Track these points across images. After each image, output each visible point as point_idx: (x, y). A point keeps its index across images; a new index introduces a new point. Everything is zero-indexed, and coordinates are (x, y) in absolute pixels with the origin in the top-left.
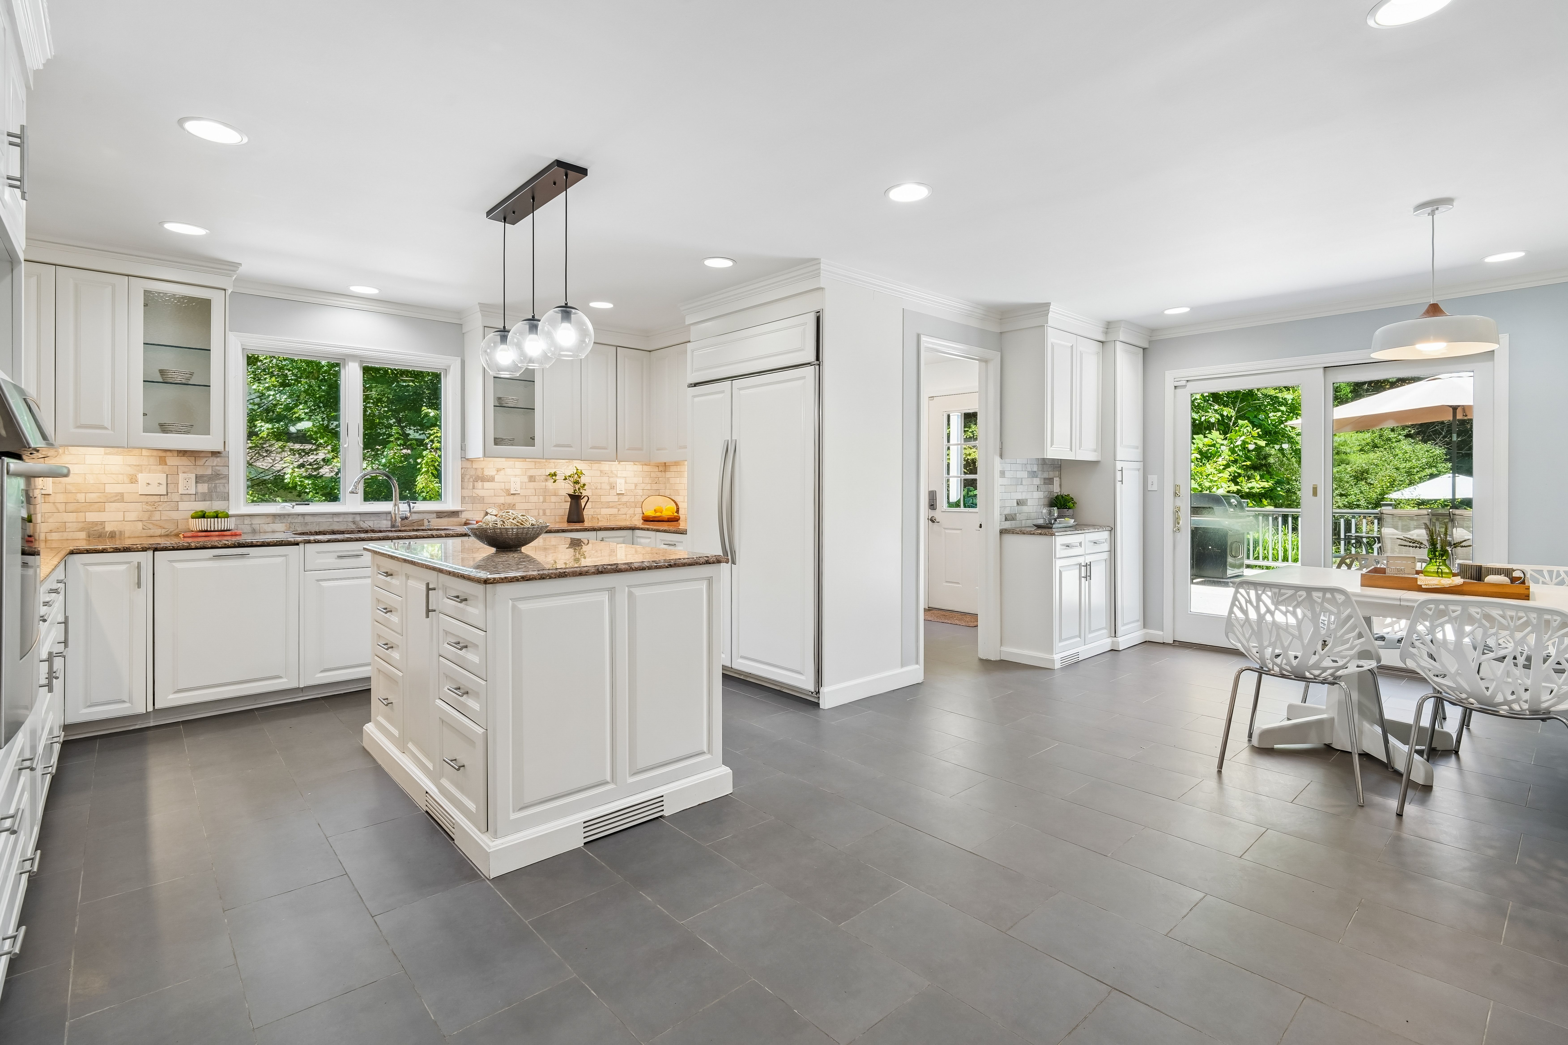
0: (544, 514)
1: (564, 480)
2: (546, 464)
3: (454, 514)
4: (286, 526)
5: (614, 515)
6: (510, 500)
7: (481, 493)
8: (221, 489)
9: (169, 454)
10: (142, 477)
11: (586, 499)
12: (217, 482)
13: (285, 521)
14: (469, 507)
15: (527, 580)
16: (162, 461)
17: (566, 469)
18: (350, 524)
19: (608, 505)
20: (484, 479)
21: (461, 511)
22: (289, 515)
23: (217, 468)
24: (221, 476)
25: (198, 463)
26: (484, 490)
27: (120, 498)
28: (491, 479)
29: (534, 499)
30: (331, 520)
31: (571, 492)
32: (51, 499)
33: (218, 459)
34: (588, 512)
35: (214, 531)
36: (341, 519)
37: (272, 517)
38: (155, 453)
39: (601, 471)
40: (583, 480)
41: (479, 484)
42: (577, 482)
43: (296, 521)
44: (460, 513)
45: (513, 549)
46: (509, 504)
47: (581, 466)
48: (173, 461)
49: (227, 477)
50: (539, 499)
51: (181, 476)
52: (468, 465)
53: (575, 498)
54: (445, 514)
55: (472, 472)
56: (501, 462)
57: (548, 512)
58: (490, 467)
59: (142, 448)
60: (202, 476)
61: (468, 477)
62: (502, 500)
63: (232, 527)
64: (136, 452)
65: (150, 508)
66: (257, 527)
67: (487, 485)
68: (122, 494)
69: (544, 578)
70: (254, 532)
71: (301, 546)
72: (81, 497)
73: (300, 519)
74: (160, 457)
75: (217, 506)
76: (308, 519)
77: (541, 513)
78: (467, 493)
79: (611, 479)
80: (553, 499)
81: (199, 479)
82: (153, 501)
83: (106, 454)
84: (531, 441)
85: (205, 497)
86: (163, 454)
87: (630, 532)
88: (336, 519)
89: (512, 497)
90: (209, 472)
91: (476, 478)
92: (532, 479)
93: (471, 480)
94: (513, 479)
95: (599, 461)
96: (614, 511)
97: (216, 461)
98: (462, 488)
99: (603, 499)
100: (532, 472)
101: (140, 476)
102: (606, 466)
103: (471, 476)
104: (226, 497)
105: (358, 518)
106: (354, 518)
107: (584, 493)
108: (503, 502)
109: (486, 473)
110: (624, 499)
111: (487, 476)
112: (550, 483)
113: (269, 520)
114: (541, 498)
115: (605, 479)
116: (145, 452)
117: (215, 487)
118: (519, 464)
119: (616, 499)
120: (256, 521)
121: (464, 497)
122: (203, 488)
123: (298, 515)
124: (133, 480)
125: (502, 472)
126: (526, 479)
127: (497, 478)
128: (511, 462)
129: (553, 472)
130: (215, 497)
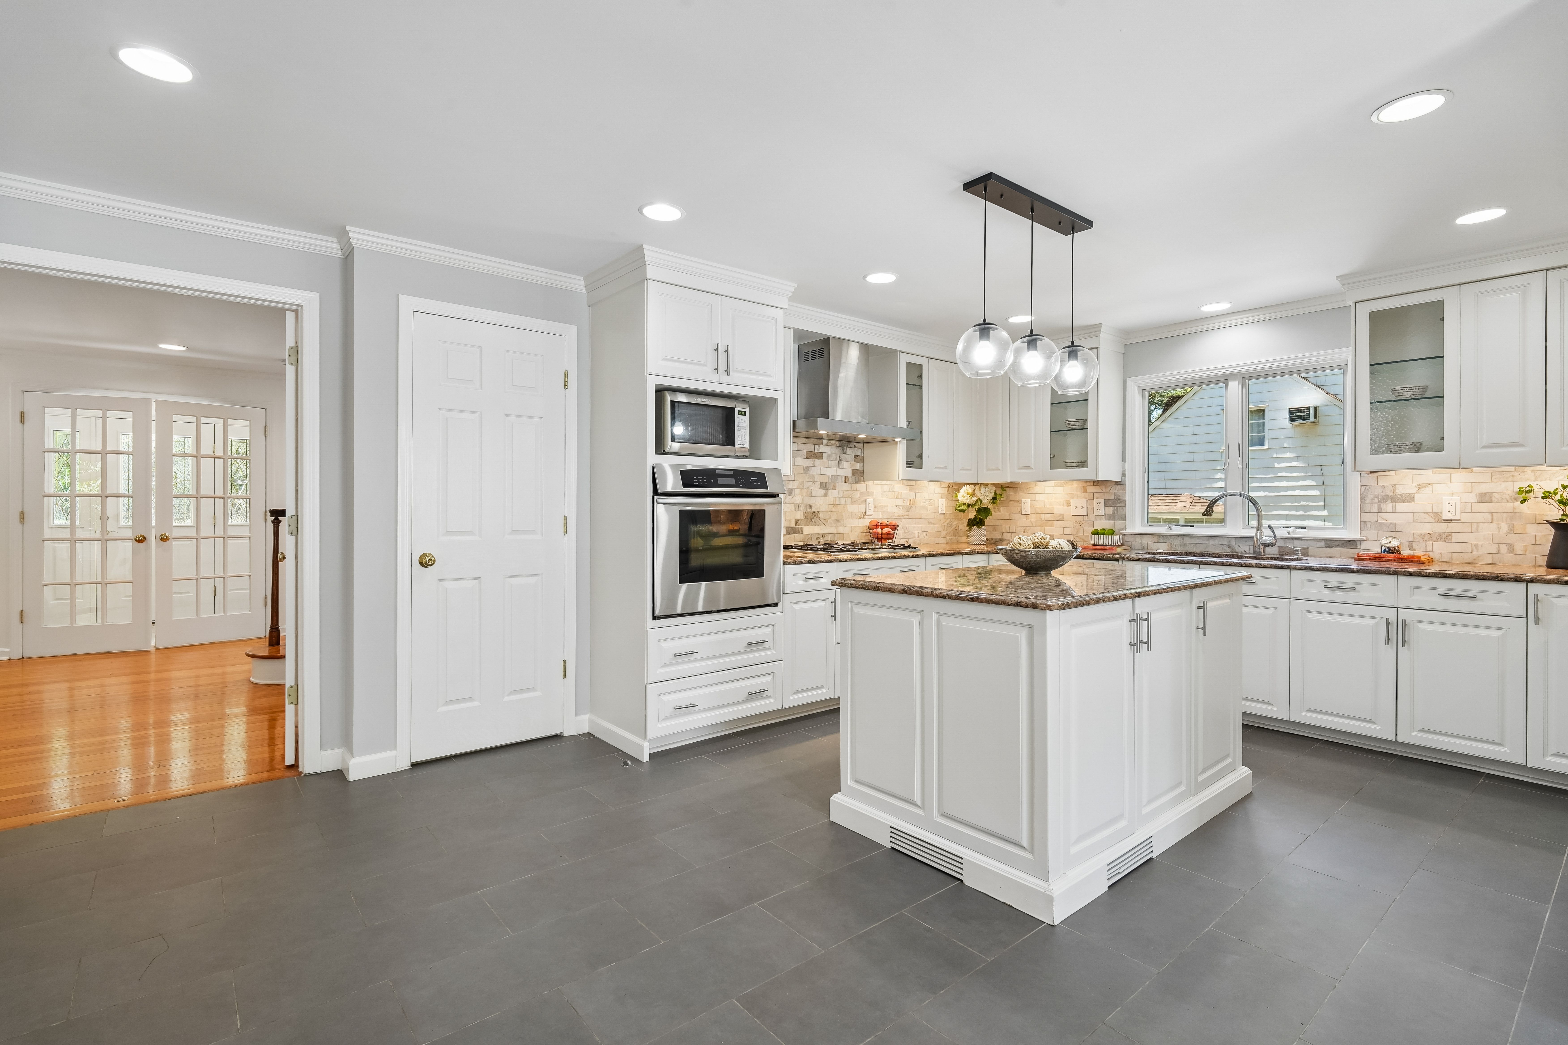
0: (1512, 551)
1: (1542, 498)
2: (1516, 474)
3: (1351, 543)
4: (1168, 545)
6: (1441, 528)
7: (1391, 518)
8: (1121, 511)
9: (1088, 484)
10: (1074, 502)
12: (1118, 505)
13: (1167, 540)
14: (1372, 535)
15: (854, 588)
16: (1084, 490)
18: (1225, 548)
20: (1395, 499)
21: (1361, 541)
22: (1171, 535)
23: (1118, 493)
24: (1120, 501)
25: (1107, 490)
26: (1395, 514)
27: (1061, 517)
28: (1409, 499)
30: (1207, 542)
32: (1029, 517)
33: (1119, 486)
35: (1109, 545)
36: (1216, 542)
37: (1157, 536)
38: (1081, 484)
41: (1389, 506)
42: (1564, 502)
43: (1176, 541)
44: (1358, 543)
45: (1032, 572)
46: (1440, 534)
48: (1091, 489)
49: (1124, 501)
50: (1499, 528)
51: (1096, 500)
52: (1369, 481)
54: (1337, 543)
55: (1379, 491)
56: (1424, 476)
57: (1519, 549)
58: (1397, 480)
59: (1073, 480)
60: (1108, 501)
61: (1371, 496)
62: (1427, 528)
64: (1070, 483)
65: (1077, 525)
66: (1145, 545)
67: (1400, 507)
68: (1062, 515)
69: (864, 589)
72: (1043, 516)
73: (1179, 540)
74: (1083, 486)
75: (1117, 525)
76: (1187, 540)
77: (1504, 549)
78: (1367, 517)
80: (1527, 529)
81: (1106, 503)
82: (1080, 519)
83: (1055, 486)
84: (1445, 444)
85: (1111, 518)
86: (1084, 484)
88: (1212, 542)
89: (1445, 524)
90: (1113, 497)
91: (1383, 499)
92: (1485, 498)
93: (1376, 500)
94: (1446, 499)
97: (1117, 488)
98: (1362, 511)
100: (1485, 488)
101: (1072, 501)
103: (1376, 496)
104: (1123, 519)
105: (1233, 542)
106: (1229, 542)
108: (1429, 531)
109: (1400, 490)
111: (1401, 495)
112: (1521, 504)
113: (1155, 539)
114: (1505, 527)
116: (1075, 484)
117: (1117, 509)
118: (1459, 477)
120: (1145, 540)
121: (1365, 523)
122: (1109, 510)
124: (1069, 505)
125: (1428, 489)
126: (1472, 498)
127: (1418, 498)
128: (1443, 475)
129: (1525, 485)
130: (1116, 518)
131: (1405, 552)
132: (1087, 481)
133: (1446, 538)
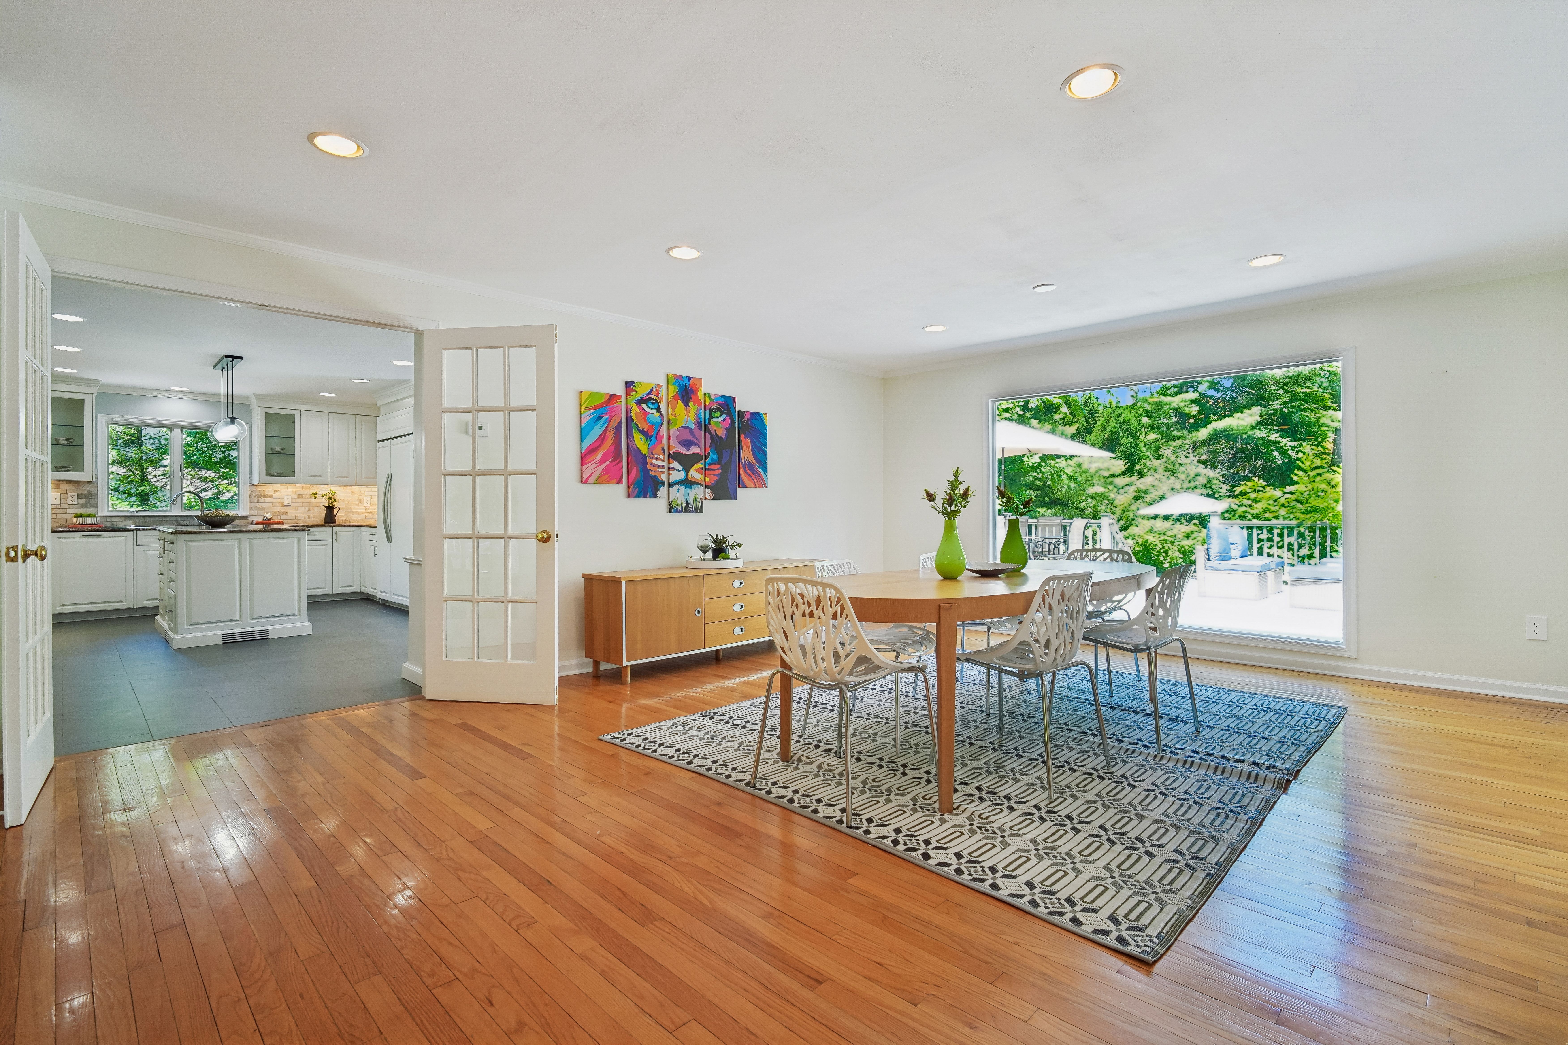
0: (309, 518)
1: (322, 497)
2: (307, 487)
3: (245, 517)
4: (133, 523)
5: (363, 520)
6: (284, 509)
7: (263, 505)
8: (92, 502)
9: (62, 483)
11: (337, 509)
12: (90, 498)
13: (132, 520)
14: (255, 513)
16: (58, 486)
17: (324, 490)
18: (174, 522)
19: (358, 513)
20: (265, 496)
21: (249, 516)
22: (135, 517)
23: (90, 490)
24: (93, 495)
25: (79, 487)
26: (265, 503)
28: (271, 497)
29: (303, 509)
30: (162, 520)
31: (327, 504)
34: (341, 516)
35: (89, 523)
36: (168, 519)
39: (352, 492)
40: (337, 497)
41: (262, 499)
42: (330, 499)
43: (139, 520)
46: (284, 512)
47: (334, 488)
48: (64, 486)
49: (96, 495)
50: (305, 509)
51: (69, 495)
52: (254, 488)
53: (330, 509)
55: (257, 492)
56: (277, 486)
57: (312, 517)
58: (269, 488)
60: (81, 495)
61: (254, 495)
62: (278, 509)
63: (98, 522)
66: (115, 523)
67: (267, 500)
70: (113, 525)
71: (135, 532)
73: (141, 519)
74: (56, 484)
75: (91, 511)
76: (146, 519)
77: (307, 517)
78: (253, 505)
79: (360, 497)
80: (316, 509)
81: (79, 496)
84: (292, 473)
85: (83, 506)
87: (358, 528)
88: (165, 519)
89: (285, 507)
90: (86, 492)
91: (259, 496)
92: (300, 496)
93: (256, 497)
94: (286, 497)
95: (351, 485)
96: (363, 517)
97: (90, 486)
98: (250, 502)
99: (354, 509)
100: (300, 493)
102: (356, 488)
103: (256, 495)
104: (96, 507)
105: (179, 519)
106: (176, 519)
107: (336, 505)
108: (280, 511)
109: (267, 493)
110: (370, 509)
111: (267, 495)
112: (313, 499)
113: (123, 519)
114: (307, 509)
115: (356, 497)
117: (89, 500)
118: (290, 487)
119: (364, 509)
120: (114, 520)
121: (254, 507)
122: (82, 501)
123: (140, 517)
125: (278, 492)
126: (295, 496)
127: (274, 496)
128: (284, 486)
129: (315, 492)
130: (89, 506)
131: (275, 519)
132: (59, 481)
133: (286, 513)
